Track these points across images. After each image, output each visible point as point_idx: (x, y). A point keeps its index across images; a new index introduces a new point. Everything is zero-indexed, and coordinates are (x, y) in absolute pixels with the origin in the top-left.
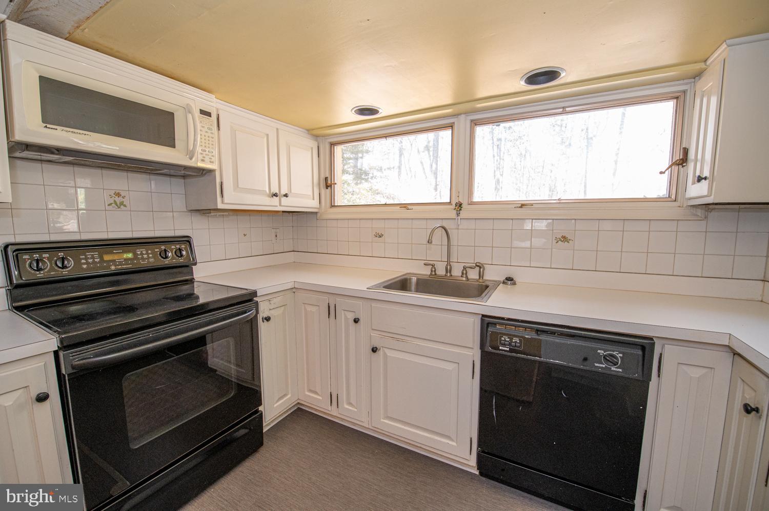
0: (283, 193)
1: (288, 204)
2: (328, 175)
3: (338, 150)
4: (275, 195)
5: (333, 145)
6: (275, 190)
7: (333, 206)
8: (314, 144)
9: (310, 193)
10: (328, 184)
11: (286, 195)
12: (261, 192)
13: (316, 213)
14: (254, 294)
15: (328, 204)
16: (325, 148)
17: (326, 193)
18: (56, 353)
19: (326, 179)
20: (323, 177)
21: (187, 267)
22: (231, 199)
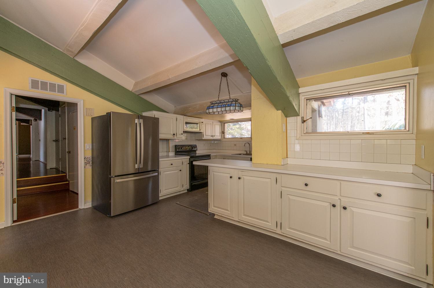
0: (214, 135)
1: (215, 138)
2: (223, 130)
3: (226, 124)
4: (212, 136)
5: (224, 123)
6: (212, 135)
7: (224, 138)
8: (220, 124)
9: (219, 135)
10: (223, 133)
11: (214, 136)
12: (209, 136)
13: (220, 140)
14: (210, 155)
15: (223, 138)
16: (223, 124)
17: (223, 135)
18: (189, 158)
19: (223, 131)
20: (222, 131)
21: (195, 151)
22: (205, 137)
